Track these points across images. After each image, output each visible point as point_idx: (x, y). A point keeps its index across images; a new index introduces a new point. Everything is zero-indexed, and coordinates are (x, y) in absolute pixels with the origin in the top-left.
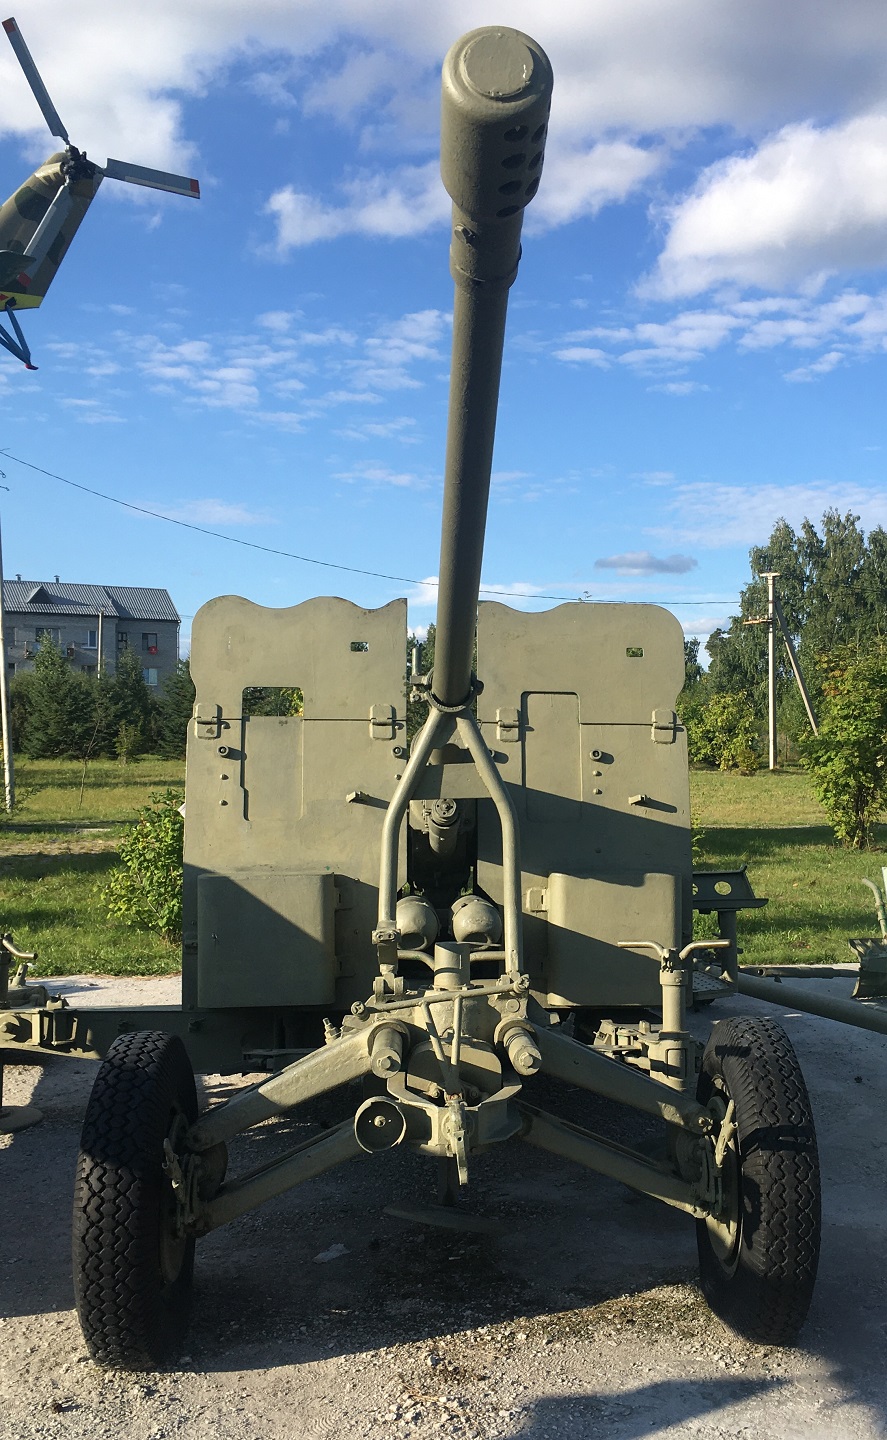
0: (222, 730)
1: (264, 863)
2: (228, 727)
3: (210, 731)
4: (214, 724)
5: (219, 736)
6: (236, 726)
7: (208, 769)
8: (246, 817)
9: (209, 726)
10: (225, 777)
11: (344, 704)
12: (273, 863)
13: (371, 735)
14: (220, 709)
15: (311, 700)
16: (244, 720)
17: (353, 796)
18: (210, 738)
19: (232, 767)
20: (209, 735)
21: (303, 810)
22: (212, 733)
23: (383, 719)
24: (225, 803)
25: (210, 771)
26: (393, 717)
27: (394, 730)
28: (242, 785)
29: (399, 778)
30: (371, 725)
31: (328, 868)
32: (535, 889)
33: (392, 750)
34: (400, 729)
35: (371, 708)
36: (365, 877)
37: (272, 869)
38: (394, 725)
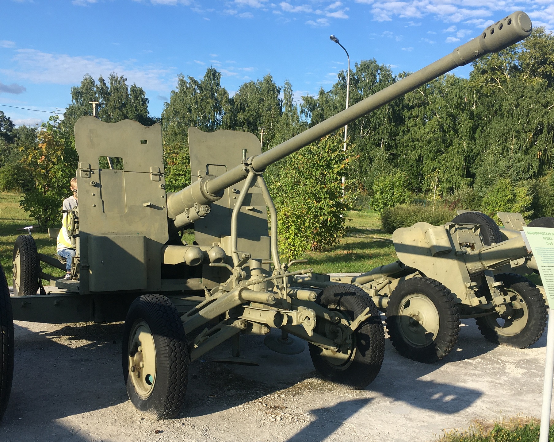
0: (91, 174)
1: (113, 231)
2: (93, 173)
3: (86, 174)
4: (89, 171)
5: (90, 177)
6: (97, 172)
7: (87, 191)
8: (104, 211)
9: (86, 172)
10: (94, 195)
11: (140, 166)
12: (116, 231)
13: (151, 179)
14: (90, 165)
15: (127, 163)
16: (100, 170)
17: (149, 204)
18: (86, 178)
19: (96, 190)
20: (86, 176)
21: (126, 210)
22: (88, 175)
23: (156, 173)
24: (95, 206)
25: (87, 192)
26: (160, 172)
27: (160, 177)
28: (101, 198)
29: (163, 197)
30: (151, 175)
31: (138, 234)
32: (216, 242)
33: (160, 186)
34: (162, 177)
35: (151, 168)
36: (153, 238)
37: (116, 234)
38: (160, 175)
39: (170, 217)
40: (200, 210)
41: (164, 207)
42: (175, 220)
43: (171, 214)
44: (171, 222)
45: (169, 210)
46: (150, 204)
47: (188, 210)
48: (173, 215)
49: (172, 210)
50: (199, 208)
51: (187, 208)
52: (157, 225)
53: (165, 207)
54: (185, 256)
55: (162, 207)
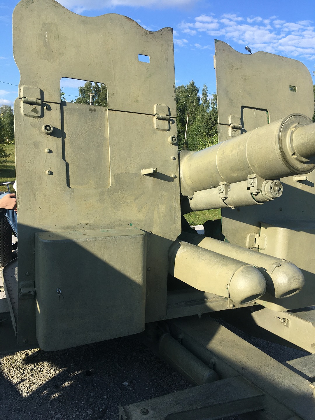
0: (45, 111)
1: (85, 222)
2: (49, 109)
3: (35, 110)
4: (38, 104)
5: (42, 116)
6: (56, 109)
7: (34, 144)
8: (68, 185)
9: (33, 107)
10: (50, 152)
11: (137, 101)
12: (91, 222)
13: (155, 127)
14: (42, 93)
15: (113, 94)
16: (62, 105)
17: (151, 171)
18: (34, 117)
19: (55, 143)
20: (34, 114)
21: (111, 181)
22: (37, 112)
23: (163, 115)
24: (51, 173)
25: (36, 145)
26: (170, 115)
27: (169, 124)
28: (64, 158)
29: (174, 159)
30: (155, 119)
31: (131, 224)
32: (252, 234)
33: (169, 140)
34: (173, 123)
35: (155, 106)
36: (156, 231)
37: (91, 227)
38: (169, 120)
39: (184, 194)
40: (262, 189)
41: (175, 177)
42: (191, 199)
43: (187, 187)
44: (185, 201)
45: (182, 180)
46: (154, 171)
47: (228, 186)
48: (188, 190)
49: (189, 182)
50: (259, 185)
51: (225, 183)
52: (163, 208)
53: (177, 176)
54: (230, 287)
55: (172, 176)
